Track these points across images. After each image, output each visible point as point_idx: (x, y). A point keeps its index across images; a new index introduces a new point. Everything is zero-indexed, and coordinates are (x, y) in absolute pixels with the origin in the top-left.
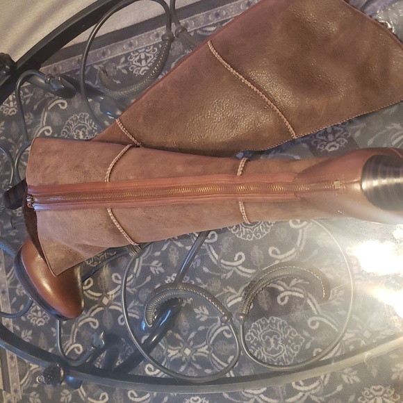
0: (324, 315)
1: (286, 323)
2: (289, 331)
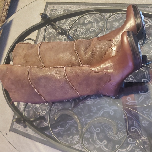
0: (138, 128)
1: (123, 124)
2: (122, 128)
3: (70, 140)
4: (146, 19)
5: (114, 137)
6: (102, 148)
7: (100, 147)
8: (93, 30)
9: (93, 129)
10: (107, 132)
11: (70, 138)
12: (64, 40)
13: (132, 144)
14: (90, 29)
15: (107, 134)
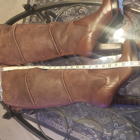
3: (60, 121)
4: (138, 3)
5: (101, 121)
6: (89, 130)
7: (88, 130)
8: (82, 12)
9: (81, 112)
10: (94, 116)
11: (60, 119)
12: (52, 21)
13: (117, 129)
14: (79, 11)
15: (94, 118)
